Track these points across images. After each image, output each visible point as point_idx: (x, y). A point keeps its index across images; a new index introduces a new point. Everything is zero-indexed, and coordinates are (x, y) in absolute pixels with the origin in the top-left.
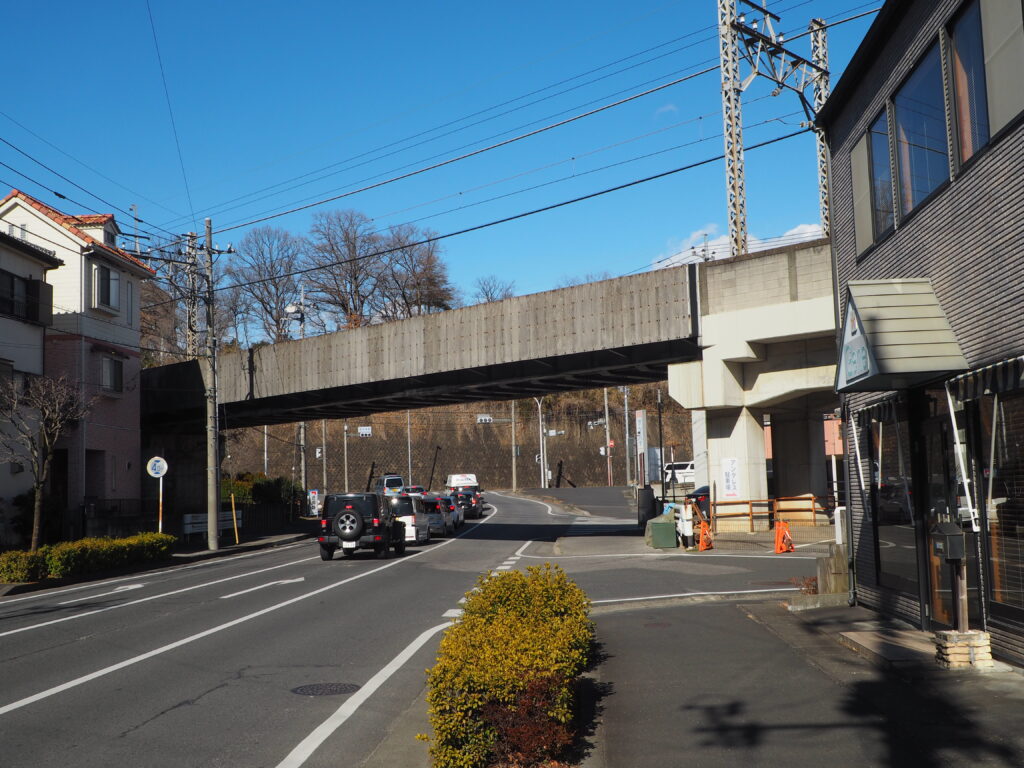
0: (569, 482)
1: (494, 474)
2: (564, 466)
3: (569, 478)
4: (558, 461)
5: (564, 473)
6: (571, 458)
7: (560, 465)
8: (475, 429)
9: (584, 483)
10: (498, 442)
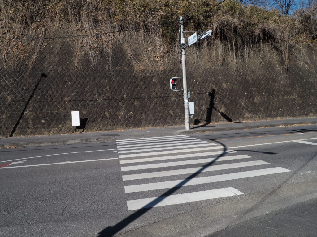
0: (222, 114)
1: (118, 108)
2: (217, 96)
3: (222, 110)
4: (210, 90)
5: (217, 104)
6: (225, 85)
7: (212, 94)
8: (102, 52)
9: (242, 115)
10: (131, 67)
